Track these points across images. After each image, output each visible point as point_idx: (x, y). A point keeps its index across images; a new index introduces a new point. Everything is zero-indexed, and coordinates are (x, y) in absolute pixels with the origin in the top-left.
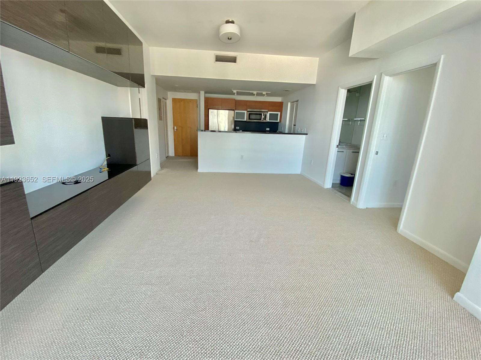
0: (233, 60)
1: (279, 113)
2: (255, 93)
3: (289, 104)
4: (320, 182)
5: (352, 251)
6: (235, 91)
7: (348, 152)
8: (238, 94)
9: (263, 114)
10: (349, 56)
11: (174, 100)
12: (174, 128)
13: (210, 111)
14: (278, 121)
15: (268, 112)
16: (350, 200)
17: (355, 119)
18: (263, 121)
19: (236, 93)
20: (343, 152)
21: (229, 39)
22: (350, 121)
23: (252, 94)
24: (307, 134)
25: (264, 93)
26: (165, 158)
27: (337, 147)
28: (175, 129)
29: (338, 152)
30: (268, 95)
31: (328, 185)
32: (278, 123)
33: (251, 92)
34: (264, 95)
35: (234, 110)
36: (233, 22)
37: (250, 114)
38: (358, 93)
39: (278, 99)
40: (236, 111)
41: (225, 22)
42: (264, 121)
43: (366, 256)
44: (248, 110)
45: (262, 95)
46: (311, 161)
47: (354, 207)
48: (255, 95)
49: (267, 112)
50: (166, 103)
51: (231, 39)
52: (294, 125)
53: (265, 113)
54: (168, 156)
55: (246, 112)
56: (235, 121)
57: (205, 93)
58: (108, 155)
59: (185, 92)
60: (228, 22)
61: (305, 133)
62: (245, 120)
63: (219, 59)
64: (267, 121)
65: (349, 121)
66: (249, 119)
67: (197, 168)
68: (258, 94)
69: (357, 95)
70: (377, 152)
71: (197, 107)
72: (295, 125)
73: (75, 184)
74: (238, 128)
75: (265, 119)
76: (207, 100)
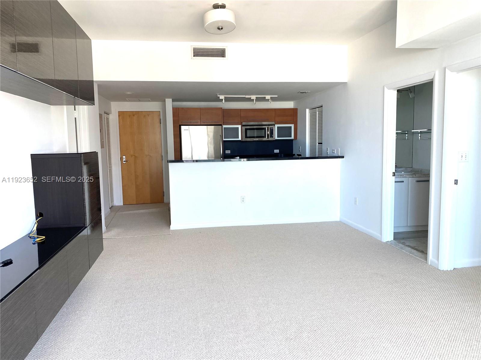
0: (221, 53)
1: (292, 126)
2: (253, 97)
3: (308, 111)
4: (374, 232)
5: (447, 340)
6: (222, 97)
7: (409, 181)
8: (227, 99)
9: (268, 127)
10: (396, 47)
11: (122, 114)
12: (121, 159)
13: (183, 128)
14: (293, 137)
15: (276, 125)
16: (426, 259)
17: (412, 131)
18: (268, 140)
19: (224, 100)
20: (403, 182)
21: (219, 29)
22: (406, 133)
23: (250, 100)
24: (343, 157)
25: (268, 97)
26: (109, 209)
27: (394, 174)
28: (124, 160)
29: (395, 182)
30: (273, 99)
31: (388, 236)
32: (292, 140)
33: (247, 97)
34: (268, 100)
35: (221, 125)
36: (223, 7)
37: (246, 130)
38: (411, 92)
39: (289, 105)
40: (224, 126)
41: (211, 6)
42: (270, 139)
43: (469, 345)
44: (244, 124)
45: (264, 99)
46: (355, 199)
47: (435, 269)
48: (255, 100)
49: (274, 125)
50: (108, 119)
51: (222, 29)
52: (319, 143)
53: (271, 126)
54: (112, 207)
55: (239, 127)
56: (224, 141)
57: (173, 101)
58: (39, 214)
59: (140, 101)
60: (216, 7)
61: (340, 155)
62: (240, 139)
63: (198, 53)
64: (274, 140)
65: (403, 133)
66: (246, 137)
67: (168, 222)
68: (258, 99)
69: (411, 95)
70: (455, 180)
71: (160, 123)
72: (321, 143)
73: (3, 266)
74: (228, 152)
75: (272, 136)
76: (176, 111)
